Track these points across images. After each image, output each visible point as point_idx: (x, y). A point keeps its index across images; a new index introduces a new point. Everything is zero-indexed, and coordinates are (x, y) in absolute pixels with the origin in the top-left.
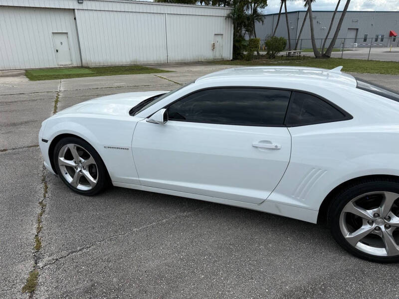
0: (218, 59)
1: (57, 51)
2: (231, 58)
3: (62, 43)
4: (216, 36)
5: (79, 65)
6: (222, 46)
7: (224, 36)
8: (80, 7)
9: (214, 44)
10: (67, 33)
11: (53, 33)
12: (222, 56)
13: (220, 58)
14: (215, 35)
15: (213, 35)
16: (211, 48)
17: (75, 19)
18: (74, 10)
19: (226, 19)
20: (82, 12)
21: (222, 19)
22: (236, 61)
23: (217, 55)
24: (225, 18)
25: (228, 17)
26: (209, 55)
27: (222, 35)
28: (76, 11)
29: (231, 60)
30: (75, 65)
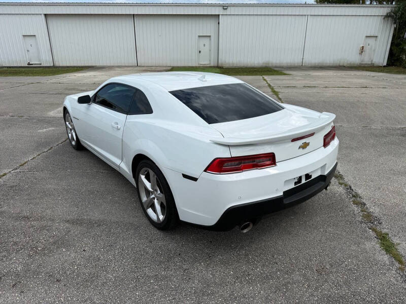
0: (366, 64)
1: (200, 52)
2: (385, 64)
3: (204, 45)
4: (368, 39)
5: (216, 65)
6: (374, 50)
7: (379, 37)
8: (225, 12)
9: (363, 47)
10: (210, 36)
11: (199, 36)
12: (372, 61)
13: (370, 63)
14: (367, 37)
15: (364, 37)
16: (359, 52)
17: (219, 23)
18: (219, 15)
19: (384, 19)
20: (225, 17)
21: (380, 19)
22: (390, 68)
23: (366, 59)
24: (383, 17)
25: (387, 16)
26: (355, 59)
27: (377, 37)
28: (220, 16)
29: (384, 66)
30: (212, 65)
